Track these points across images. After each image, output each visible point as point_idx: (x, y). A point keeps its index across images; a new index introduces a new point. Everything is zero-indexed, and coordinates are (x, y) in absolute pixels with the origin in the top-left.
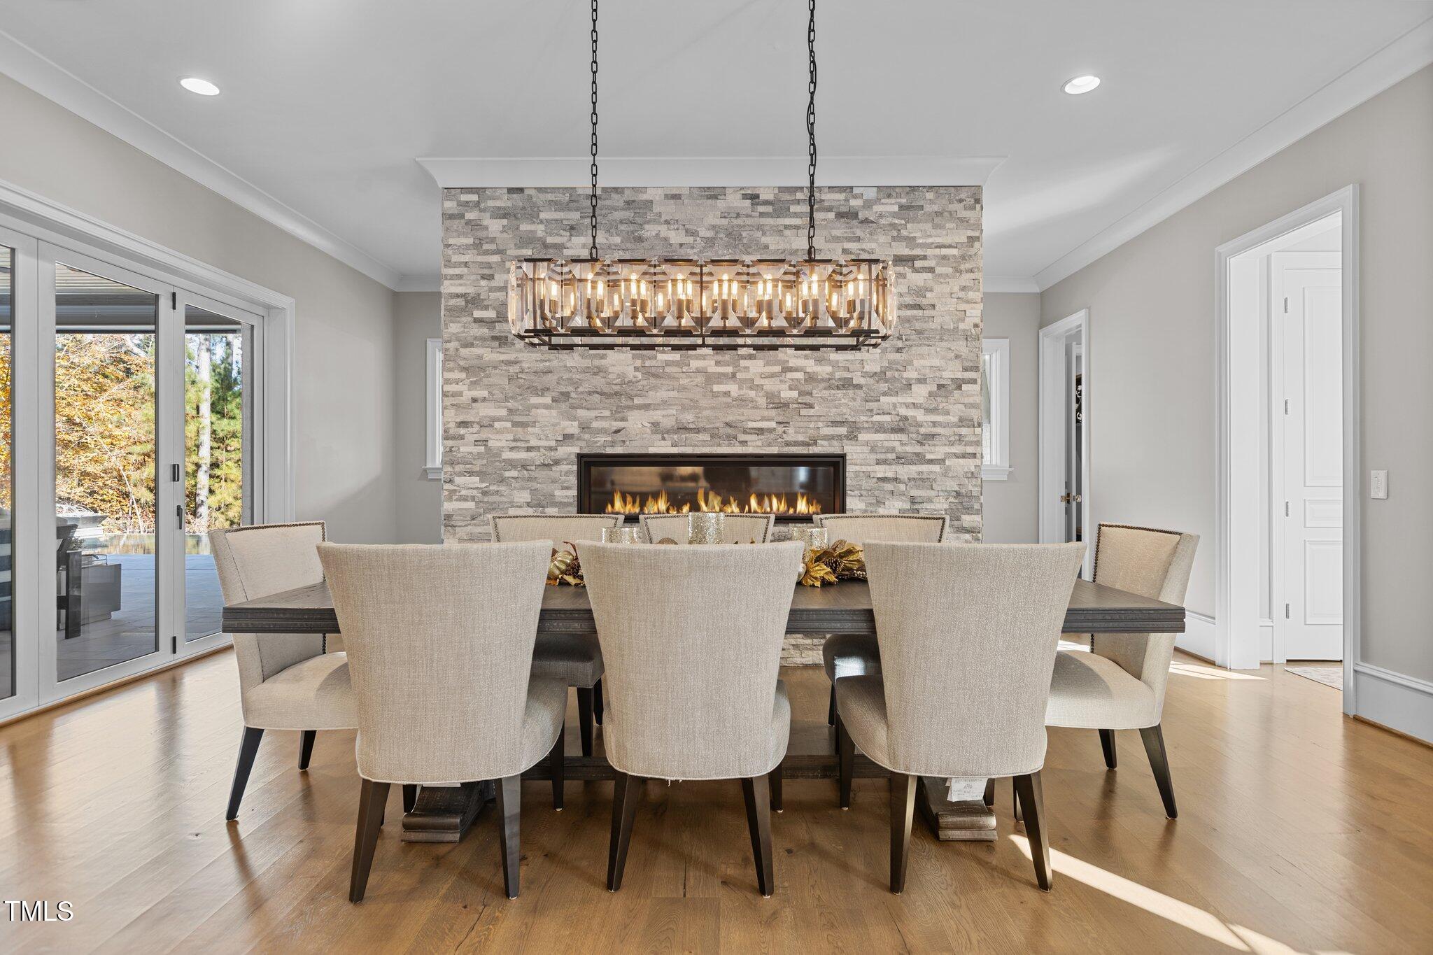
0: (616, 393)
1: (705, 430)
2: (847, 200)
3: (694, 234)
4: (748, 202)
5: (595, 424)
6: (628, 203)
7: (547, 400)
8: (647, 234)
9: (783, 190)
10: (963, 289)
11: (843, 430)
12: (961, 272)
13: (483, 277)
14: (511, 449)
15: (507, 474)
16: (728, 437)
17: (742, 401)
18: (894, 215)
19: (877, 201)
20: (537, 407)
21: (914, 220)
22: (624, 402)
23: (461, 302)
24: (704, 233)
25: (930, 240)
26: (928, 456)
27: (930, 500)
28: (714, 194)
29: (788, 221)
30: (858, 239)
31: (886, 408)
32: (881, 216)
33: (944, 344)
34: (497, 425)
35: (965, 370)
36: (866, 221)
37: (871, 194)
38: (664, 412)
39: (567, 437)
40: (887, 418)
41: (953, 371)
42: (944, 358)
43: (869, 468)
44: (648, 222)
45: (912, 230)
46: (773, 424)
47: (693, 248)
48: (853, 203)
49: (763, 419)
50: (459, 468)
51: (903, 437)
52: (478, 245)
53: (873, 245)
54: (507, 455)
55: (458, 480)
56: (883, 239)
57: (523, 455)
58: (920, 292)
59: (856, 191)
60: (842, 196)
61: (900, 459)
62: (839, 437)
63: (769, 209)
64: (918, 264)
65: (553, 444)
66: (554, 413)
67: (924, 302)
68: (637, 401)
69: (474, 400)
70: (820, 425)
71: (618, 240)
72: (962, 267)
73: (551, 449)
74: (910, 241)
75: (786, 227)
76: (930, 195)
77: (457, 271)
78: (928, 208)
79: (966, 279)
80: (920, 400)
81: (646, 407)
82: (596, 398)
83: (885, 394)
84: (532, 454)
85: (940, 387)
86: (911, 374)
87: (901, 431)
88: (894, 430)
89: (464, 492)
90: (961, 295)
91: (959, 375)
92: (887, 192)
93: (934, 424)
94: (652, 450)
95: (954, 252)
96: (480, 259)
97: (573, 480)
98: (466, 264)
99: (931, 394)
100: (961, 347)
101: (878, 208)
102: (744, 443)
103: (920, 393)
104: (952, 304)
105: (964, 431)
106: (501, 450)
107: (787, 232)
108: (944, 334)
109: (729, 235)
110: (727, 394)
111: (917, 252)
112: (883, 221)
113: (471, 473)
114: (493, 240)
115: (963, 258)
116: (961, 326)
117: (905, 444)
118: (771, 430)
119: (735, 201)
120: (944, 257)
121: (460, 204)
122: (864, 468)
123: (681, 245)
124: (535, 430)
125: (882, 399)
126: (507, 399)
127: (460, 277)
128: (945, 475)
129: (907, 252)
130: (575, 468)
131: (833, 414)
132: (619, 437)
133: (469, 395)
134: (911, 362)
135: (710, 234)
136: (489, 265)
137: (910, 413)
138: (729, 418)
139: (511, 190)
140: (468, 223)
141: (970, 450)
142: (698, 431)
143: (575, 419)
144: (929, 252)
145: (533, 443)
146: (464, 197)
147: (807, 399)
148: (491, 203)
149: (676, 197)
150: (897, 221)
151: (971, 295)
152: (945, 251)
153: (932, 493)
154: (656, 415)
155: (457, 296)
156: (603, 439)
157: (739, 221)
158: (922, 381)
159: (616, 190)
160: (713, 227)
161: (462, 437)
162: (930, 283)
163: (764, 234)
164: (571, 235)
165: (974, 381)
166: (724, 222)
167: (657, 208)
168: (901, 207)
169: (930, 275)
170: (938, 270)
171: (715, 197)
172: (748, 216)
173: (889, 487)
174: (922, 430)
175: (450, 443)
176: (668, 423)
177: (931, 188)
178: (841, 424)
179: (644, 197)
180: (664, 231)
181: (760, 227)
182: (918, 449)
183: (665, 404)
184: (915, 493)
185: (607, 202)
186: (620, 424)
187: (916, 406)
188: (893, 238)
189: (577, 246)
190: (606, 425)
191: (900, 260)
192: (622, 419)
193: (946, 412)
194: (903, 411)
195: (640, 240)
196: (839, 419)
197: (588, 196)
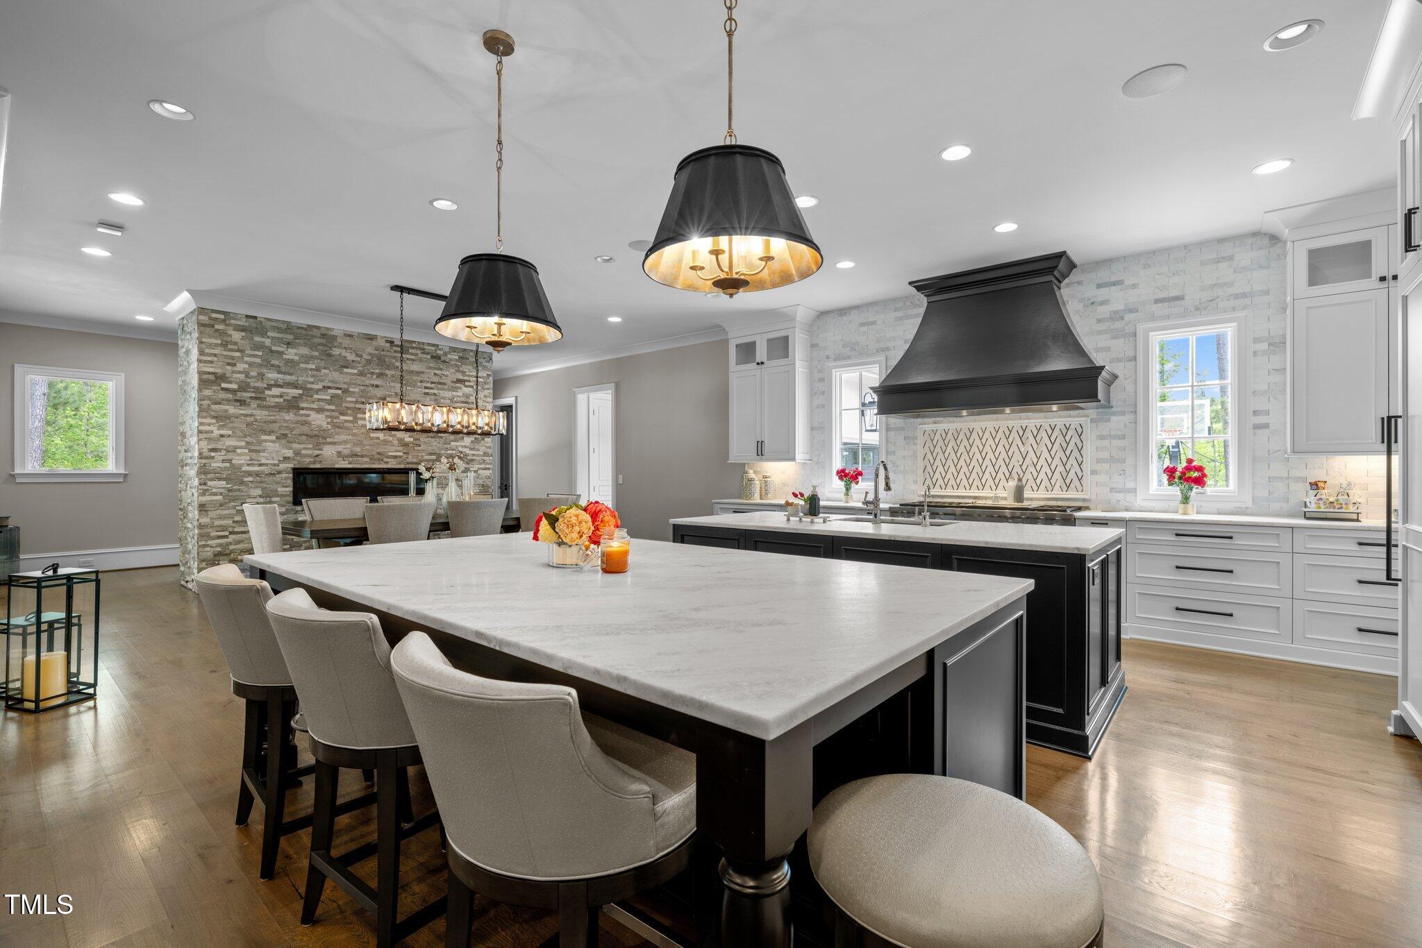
0: (316, 436)
1: (366, 456)
3: (361, 356)
4: (388, 345)
5: (303, 452)
6: (323, 335)
7: (273, 438)
8: (334, 353)
9: (405, 341)
11: (434, 457)
13: (228, 364)
14: (248, 465)
15: (245, 479)
16: (379, 460)
17: (386, 442)
18: (457, 360)
19: (449, 353)
20: (266, 441)
22: (321, 440)
23: (212, 377)
24: (365, 356)
25: (472, 374)
28: (371, 338)
29: (408, 356)
30: (441, 369)
32: (451, 360)
34: (239, 451)
36: (444, 362)
37: (447, 350)
38: (344, 447)
39: (286, 459)
44: (335, 347)
45: (465, 368)
46: (401, 454)
47: (360, 363)
48: (438, 352)
49: (397, 451)
50: (209, 476)
52: (224, 345)
53: (448, 373)
54: (245, 468)
55: (210, 483)
56: (452, 370)
57: (256, 468)
59: (440, 347)
60: (434, 348)
63: (399, 349)
64: (467, 384)
65: (277, 462)
66: (277, 445)
67: (470, 401)
68: (328, 440)
69: (222, 436)
70: (424, 454)
71: (317, 354)
73: (275, 465)
74: (464, 373)
75: (407, 359)
77: (209, 358)
80: (468, 444)
81: (334, 443)
82: (304, 438)
83: (452, 441)
84: (263, 468)
89: (214, 490)
90: (485, 399)
93: (474, 455)
94: (337, 466)
95: (481, 380)
96: (225, 353)
97: (290, 482)
98: (215, 355)
99: (472, 442)
101: (449, 356)
102: (387, 463)
103: (467, 441)
105: (486, 458)
106: (241, 465)
107: (408, 362)
109: (379, 359)
110: (378, 438)
111: (466, 378)
112: (452, 363)
113: (220, 479)
114: (235, 343)
115: (485, 383)
118: (400, 457)
119: (382, 343)
121: (210, 318)
122: (443, 475)
123: (353, 361)
124: (265, 454)
125: (452, 443)
126: (245, 436)
127: (211, 362)
128: (477, 477)
129: (462, 378)
130: (291, 475)
131: (430, 449)
132: (318, 459)
133: (217, 433)
135: (369, 357)
136: (233, 358)
137: (464, 450)
138: (379, 450)
139: (247, 316)
140: (217, 331)
141: (488, 466)
142: (362, 456)
143: (291, 449)
144: (472, 379)
145: (263, 461)
146: (214, 315)
147: (418, 442)
148: (233, 322)
149: (351, 336)
150: (458, 363)
151: (488, 400)
154: (340, 448)
155: (209, 373)
156: (308, 460)
157: (384, 353)
159: (316, 327)
160: (371, 354)
161: (213, 458)
162: (472, 393)
163: (396, 361)
164: (288, 348)
166: (377, 352)
167: (339, 340)
168: (460, 357)
169: (471, 389)
171: (372, 339)
172: (388, 351)
174: (469, 458)
175: (204, 461)
176: (347, 452)
178: (433, 454)
179: (333, 333)
180: (344, 353)
181: (394, 357)
182: (467, 466)
183: (346, 442)
185: (311, 333)
186: (317, 452)
187: (465, 447)
188: (456, 371)
189: (291, 354)
190: (310, 452)
191: (459, 381)
192: (320, 450)
193: (478, 450)
194: (460, 449)
195: (330, 355)
196: (432, 452)
197: (298, 328)
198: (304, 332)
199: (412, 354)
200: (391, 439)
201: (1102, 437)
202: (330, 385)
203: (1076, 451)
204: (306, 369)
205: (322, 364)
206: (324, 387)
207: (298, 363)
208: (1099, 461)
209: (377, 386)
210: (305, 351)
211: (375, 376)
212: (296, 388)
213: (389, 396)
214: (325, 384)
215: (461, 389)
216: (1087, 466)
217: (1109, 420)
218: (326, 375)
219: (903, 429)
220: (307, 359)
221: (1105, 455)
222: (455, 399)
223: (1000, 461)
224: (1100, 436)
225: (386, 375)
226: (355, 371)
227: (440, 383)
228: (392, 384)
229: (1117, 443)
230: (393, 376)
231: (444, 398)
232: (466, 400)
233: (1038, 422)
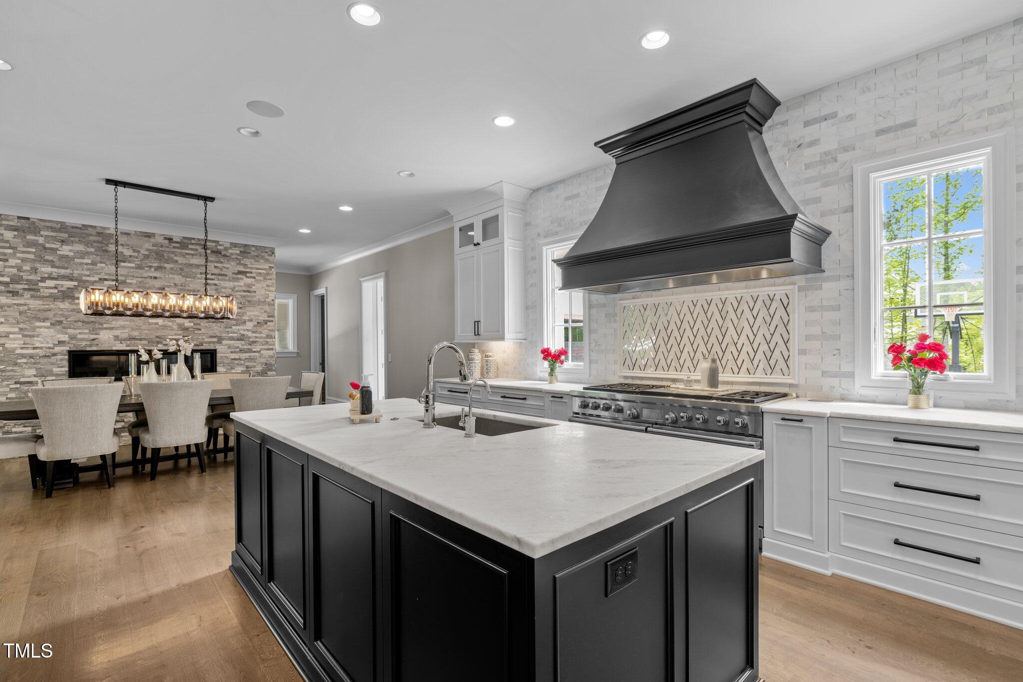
0: (92, 322)
1: (145, 339)
2: (216, 246)
3: (139, 252)
4: (167, 241)
5: (79, 336)
6: (99, 233)
7: (48, 324)
8: (111, 249)
9: (184, 238)
10: (267, 286)
11: (215, 340)
12: (267, 280)
14: (22, 348)
15: (19, 361)
17: (164, 327)
18: (237, 254)
19: (230, 248)
20: (40, 327)
21: (247, 258)
22: (97, 326)
24: (143, 252)
25: (254, 266)
26: (253, 350)
27: (255, 367)
28: (149, 236)
29: (187, 252)
30: (221, 263)
31: (235, 331)
32: (232, 254)
33: (260, 307)
34: (11, 336)
35: (269, 317)
36: (225, 256)
37: (228, 245)
38: (122, 331)
39: (61, 343)
40: (235, 335)
41: (264, 317)
42: (259, 312)
43: (227, 355)
44: (111, 244)
45: (247, 261)
47: (137, 258)
48: (219, 247)
49: (176, 335)
51: (243, 342)
53: (228, 266)
54: (19, 351)
56: (233, 263)
57: (30, 351)
58: (250, 286)
59: (220, 243)
60: (214, 244)
61: (241, 351)
62: (214, 342)
63: (178, 245)
64: (248, 275)
65: (51, 346)
66: (52, 331)
67: (251, 290)
68: (105, 326)
70: (204, 337)
71: (92, 250)
72: (267, 278)
73: (50, 348)
74: (245, 266)
75: (187, 254)
76: (253, 249)
78: (252, 254)
79: (269, 282)
80: (250, 328)
81: (111, 329)
82: (80, 324)
83: (234, 325)
84: (37, 351)
85: (258, 323)
86: (246, 318)
87: (242, 340)
88: (238, 340)
90: (267, 288)
91: (266, 319)
92: (234, 245)
93: (256, 337)
94: (114, 348)
95: (264, 271)
97: (66, 363)
99: (254, 326)
100: (267, 308)
101: (230, 251)
103: (249, 325)
104: (263, 292)
105: (268, 340)
106: (15, 349)
107: (187, 256)
108: (259, 303)
109: (157, 254)
110: (157, 324)
111: (248, 270)
112: (233, 257)
114: (8, 242)
115: (268, 274)
116: (267, 300)
117: (244, 345)
119: (160, 240)
120: (259, 273)
122: (225, 355)
123: (130, 256)
124: (39, 339)
125: (233, 327)
126: (19, 323)
128: (260, 357)
129: (243, 270)
130: (67, 357)
131: (211, 333)
132: (95, 342)
134: (246, 313)
135: (147, 253)
137: (245, 333)
138: (158, 334)
139: (20, 218)
141: (271, 347)
142: (141, 340)
143: (66, 333)
144: (253, 271)
145: (38, 345)
147: (198, 327)
148: (4, 223)
150: (239, 257)
151: (271, 288)
152: (259, 271)
153: (255, 364)
154: (117, 332)
156: (85, 343)
157: (163, 249)
158: (250, 320)
159: (91, 226)
160: (148, 250)
162: (254, 283)
163: (176, 256)
164: (62, 245)
165: (272, 321)
166: (155, 248)
167: (116, 238)
168: (241, 252)
169: (253, 280)
170: (257, 278)
171: (149, 237)
172: (167, 247)
173: (236, 362)
174: (251, 340)
176: (125, 336)
177: (253, 246)
178: (214, 337)
179: (109, 232)
180: (120, 249)
181: (173, 253)
182: (249, 347)
183: (123, 327)
184: (248, 364)
185: (86, 232)
186: (95, 336)
187: (248, 330)
188: (238, 264)
189: (66, 250)
190: (86, 336)
191: (240, 273)
192: (96, 334)
193: (261, 333)
194: (242, 332)
195: (106, 251)
196: (213, 335)
197: (73, 227)
198: (79, 231)
199: (192, 249)
200: (170, 324)
201: (811, 309)
202: (106, 277)
203: (781, 326)
204: (82, 263)
205: (98, 258)
206: (100, 279)
207: (73, 258)
208: (808, 338)
209: (155, 278)
210: (80, 247)
211: (153, 269)
212: (72, 280)
213: (168, 287)
214: (100, 276)
215: (242, 279)
216: (794, 346)
217: (820, 288)
218: (102, 268)
219: (604, 305)
220: (83, 255)
221: (815, 330)
222: (236, 289)
223: (699, 340)
224: (810, 307)
225: (165, 268)
226: (133, 265)
227: (220, 275)
228: (171, 276)
229: (829, 315)
230: (172, 269)
231: (225, 288)
232: (249, 289)
233: (738, 293)
